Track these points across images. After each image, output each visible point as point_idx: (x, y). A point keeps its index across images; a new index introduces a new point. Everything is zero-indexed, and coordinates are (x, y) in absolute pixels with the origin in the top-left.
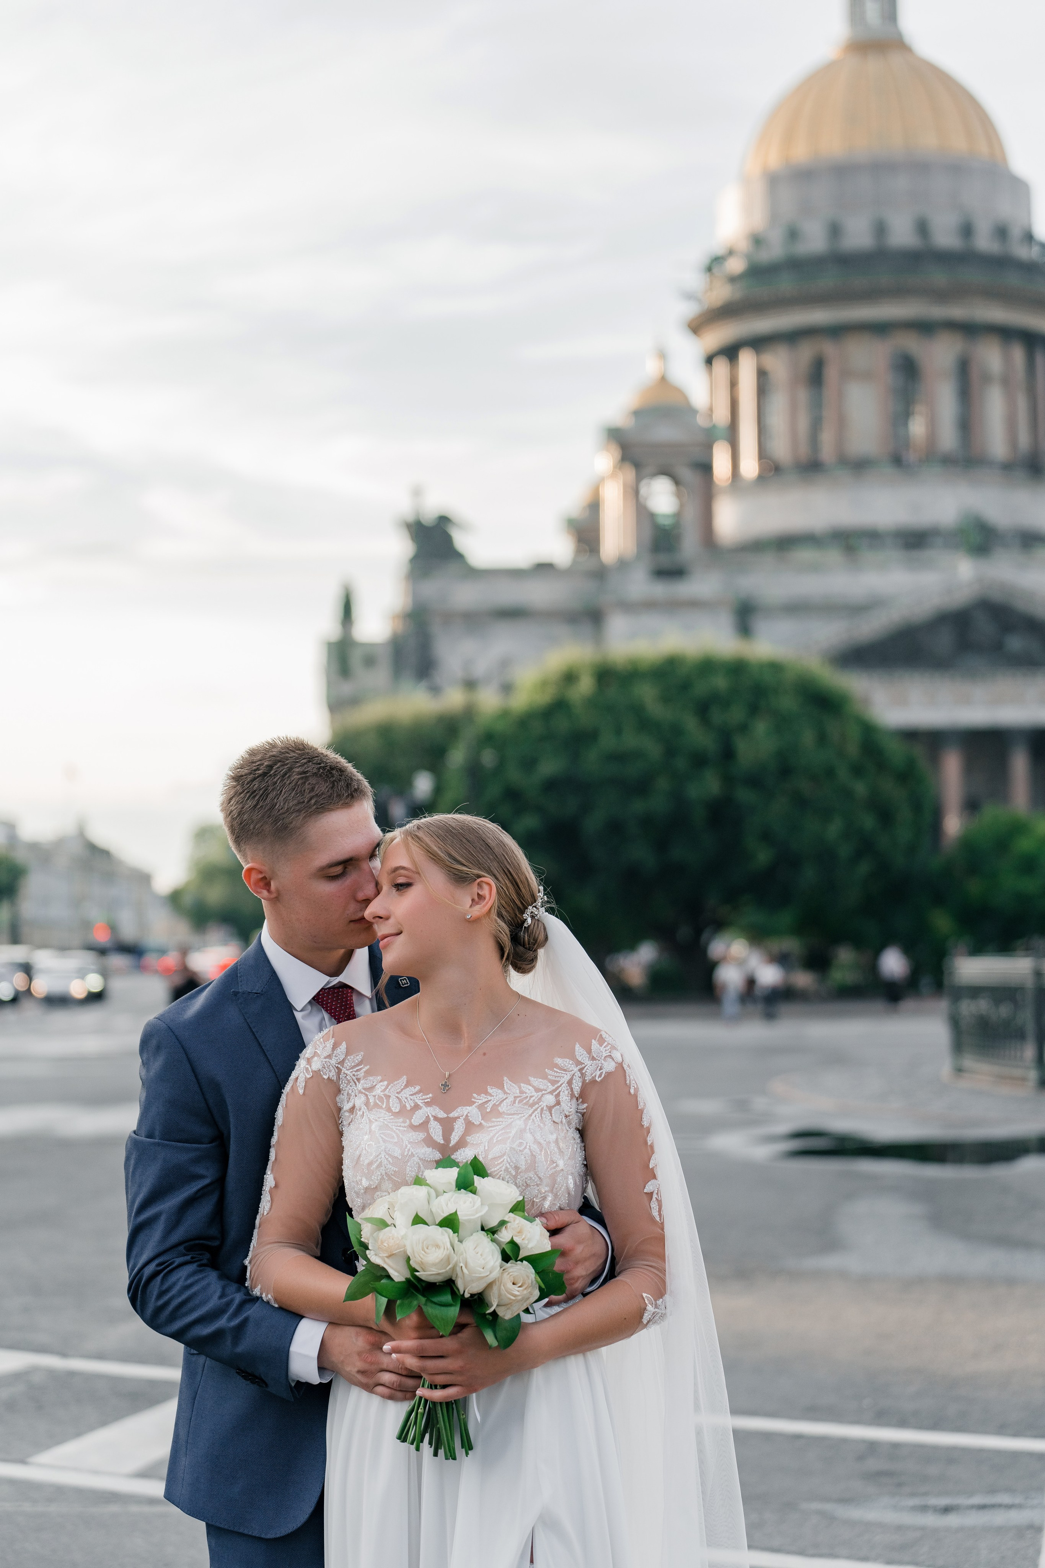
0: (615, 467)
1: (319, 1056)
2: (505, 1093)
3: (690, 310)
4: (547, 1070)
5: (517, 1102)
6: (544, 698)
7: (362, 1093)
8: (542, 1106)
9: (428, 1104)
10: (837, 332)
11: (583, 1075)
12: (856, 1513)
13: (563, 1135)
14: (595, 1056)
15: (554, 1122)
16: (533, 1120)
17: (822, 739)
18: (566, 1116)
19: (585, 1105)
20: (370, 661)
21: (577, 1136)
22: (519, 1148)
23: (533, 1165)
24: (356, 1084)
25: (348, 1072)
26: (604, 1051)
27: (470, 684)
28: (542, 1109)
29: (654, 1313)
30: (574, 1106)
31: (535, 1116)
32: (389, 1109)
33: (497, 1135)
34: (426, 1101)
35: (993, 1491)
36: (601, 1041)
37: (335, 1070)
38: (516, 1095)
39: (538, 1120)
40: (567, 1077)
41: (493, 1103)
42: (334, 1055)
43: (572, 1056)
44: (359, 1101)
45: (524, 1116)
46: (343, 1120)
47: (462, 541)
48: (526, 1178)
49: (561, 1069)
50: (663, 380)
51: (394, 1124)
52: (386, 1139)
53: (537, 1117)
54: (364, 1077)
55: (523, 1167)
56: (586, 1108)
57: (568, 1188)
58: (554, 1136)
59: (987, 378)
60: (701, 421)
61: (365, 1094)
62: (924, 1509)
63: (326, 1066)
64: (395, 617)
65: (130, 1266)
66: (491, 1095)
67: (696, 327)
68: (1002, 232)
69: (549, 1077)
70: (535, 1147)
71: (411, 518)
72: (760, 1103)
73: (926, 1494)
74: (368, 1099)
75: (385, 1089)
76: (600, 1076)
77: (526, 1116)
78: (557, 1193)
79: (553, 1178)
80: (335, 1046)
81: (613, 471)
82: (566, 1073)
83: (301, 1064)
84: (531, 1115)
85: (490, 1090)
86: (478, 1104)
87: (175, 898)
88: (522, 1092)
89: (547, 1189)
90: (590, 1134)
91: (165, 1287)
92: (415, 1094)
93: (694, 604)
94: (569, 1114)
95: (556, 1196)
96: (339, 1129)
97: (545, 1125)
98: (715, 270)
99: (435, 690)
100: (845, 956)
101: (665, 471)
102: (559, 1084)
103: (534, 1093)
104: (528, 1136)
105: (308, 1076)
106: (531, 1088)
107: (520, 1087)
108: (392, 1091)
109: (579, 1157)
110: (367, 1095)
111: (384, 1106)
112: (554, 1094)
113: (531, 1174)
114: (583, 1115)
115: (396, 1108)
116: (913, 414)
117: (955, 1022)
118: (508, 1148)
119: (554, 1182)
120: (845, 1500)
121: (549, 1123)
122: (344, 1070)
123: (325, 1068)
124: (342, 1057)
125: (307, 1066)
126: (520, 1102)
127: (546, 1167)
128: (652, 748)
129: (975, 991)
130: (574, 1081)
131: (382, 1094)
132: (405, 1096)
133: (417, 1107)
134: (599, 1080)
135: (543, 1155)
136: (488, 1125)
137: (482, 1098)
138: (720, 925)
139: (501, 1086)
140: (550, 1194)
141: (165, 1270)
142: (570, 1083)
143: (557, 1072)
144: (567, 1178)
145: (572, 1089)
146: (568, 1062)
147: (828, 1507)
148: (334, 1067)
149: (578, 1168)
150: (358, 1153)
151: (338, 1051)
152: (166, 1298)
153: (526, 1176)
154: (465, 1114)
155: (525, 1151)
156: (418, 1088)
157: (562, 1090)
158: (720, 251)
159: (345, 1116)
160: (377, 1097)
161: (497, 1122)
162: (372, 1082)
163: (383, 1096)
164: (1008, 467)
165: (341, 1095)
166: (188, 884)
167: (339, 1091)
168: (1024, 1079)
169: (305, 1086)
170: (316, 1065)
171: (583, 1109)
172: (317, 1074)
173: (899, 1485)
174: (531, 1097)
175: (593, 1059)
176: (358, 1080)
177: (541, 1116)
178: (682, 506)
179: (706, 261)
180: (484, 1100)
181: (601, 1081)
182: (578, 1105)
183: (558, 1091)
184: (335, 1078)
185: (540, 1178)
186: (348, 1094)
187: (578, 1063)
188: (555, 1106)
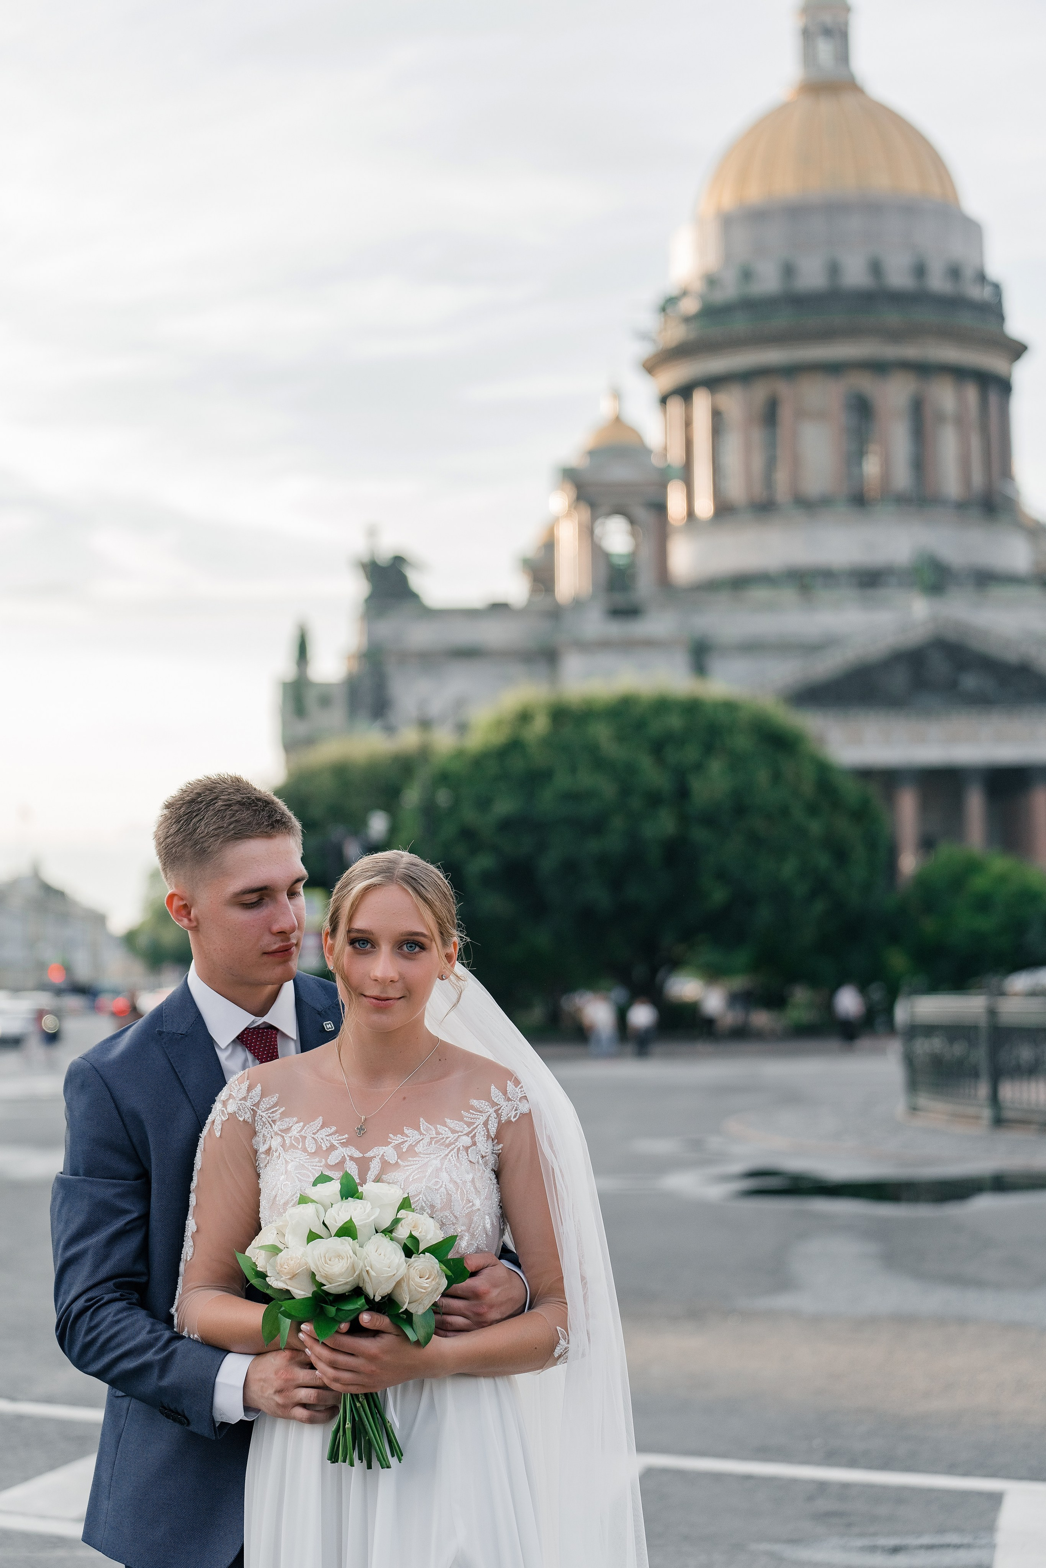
0: (570, 507)
1: (234, 1098)
2: (421, 1134)
3: (645, 350)
4: (463, 1112)
5: (433, 1142)
6: (498, 738)
7: (278, 1134)
8: (459, 1146)
9: (344, 1145)
10: (791, 372)
11: (499, 1116)
12: (804, 1554)
13: (479, 1174)
14: (510, 1097)
15: (470, 1161)
16: (449, 1159)
17: (777, 777)
18: (483, 1157)
19: (501, 1146)
20: (325, 700)
21: (493, 1176)
22: (435, 1187)
23: (449, 1203)
24: (271, 1126)
25: (264, 1114)
26: (519, 1092)
27: (425, 724)
28: (459, 1149)
29: (566, 1349)
30: (490, 1147)
31: (452, 1156)
32: (305, 1150)
33: (413, 1174)
34: (341, 1141)
35: (942, 1531)
36: (517, 1082)
37: (250, 1112)
38: (432, 1136)
39: (455, 1160)
40: (483, 1119)
41: (409, 1143)
42: (249, 1097)
43: (488, 1099)
44: (275, 1143)
45: (440, 1156)
46: (260, 1162)
47: (417, 581)
48: (442, 1217)
49: (477, 1110)
50: (618, 421)
51: (309, 1164)
52: (302, 1178)
53: (453, 1156)
54: (280, 1119)
55: (439, 1206)
56: (502, 1149)
57: (484, 1227)
58: (470, 1176)
59: (940, 418)
60: (655, 461)
61: (281, 1135)
62: (873, 1549)
63: (241, 1108)
64: (349, 658)
65: (59, 1304)
66: (407, 1136)
67: (651, 366)
68: (954, 272)
69: (465, 1119)
70: (451, 1186)
71: (366, 559)
72: (714, 1142)
73: (875, 1534)
74: (284, 1140)
75: (301, 1131)
76: (515, 1117)
77: (443, 1156)
78: (473, 1233)
79: (470, 1216)
80: (250, 1089)
81: (568, 511)
82: (482, 1114)
83: (217, 1107)
84: (447, 1155)
85: (406, 1131)
86: (395, 1144)
87: (130, 939)
88: (438, 1133)
89: (463, 1228)
90: (506, 1175)
91: (93, 1323)
92: (331, 1135)
93: (649, 644)
94: (485, 1155)
95: (473, 1235)
96: (256, 1171)
97: (461, 1164)
98: (669, 311)
99: (390, 730)
100: (801, 995)
101: (620, 511)
102: (475, 1126)
103: (450, 1134)
104: (444, 1175)
105: (224, 1119)
106: (447, 1129)
107: (436, 1129)
108: (308, 1132)
109: (495, 1198)
110: (283, 1137)
111: (300, 1147)
112: (470, 1135)
113: (447, 1213)
114: (499, 1155)
115: (312, 1148)
116: (867, 453)
117: (910, 1061)
118: (424, 1187)
119: (471, 1221)
120: (793, 1541)
121: (466, 1163)
122: (259, 1112)
123: (240, 1110)
124: (257, 1100)
125: (223, 1109)
126: (436, 1142)
127: (462, 1207)
128: (607, 789)
129: (928, 1030)
130: (490, 1122)
131: (297, 1135)
132: (321, 1136)
133: (332, 1148)
134: (513, 1120)
135: (459, 1194)
136: (404, 1164)
137: (399, 1139)
138: (675, 965)
139: (418, 1128)
140: (467, 1234)
141: (94, 1306)
142: (486, 1124)
143: (473, 1114)
144: (484, 1218)
145: (488, 1131)
146: (483, 1104)
147: (776, 1548)
148: (249, 1109)
149: (494, 1209)
150: (274, 1193)
151: (253, 1093)
152: (94, 1334)
153: (442, 1215)
154: (381, 1154)
155: (441, 1190)
156: (334, 1129)
157: (478, 1131)
158: (674, 292)
159: (262, 1158)
160: (293, 1138)
161: (413, 1161)
162: (288, 1123)
163: (299, 1137)
164: (962, 506)
165: (257, 1137)
166: (143, 924)
167: (255, 1133)
168: (977, 1118)
169: (221, 1128)
170: (231, 1108)
171: (499, 1150)
172: (232, 1116)
173: (849, 1525)
174: (447, 1138)
175: (509, 1100)
176: (274, 1121)
177: (458, 1156)
178: (637, 546)
179: (661, 302)
180: (400, 1141)
181: (516, 1121)
182: (493, 1146)
183: (474, 1133)
184: (250, 1120)
185: (456, 1217)
186: (264, 1136)
187: (494, 1104)
188: (471, 1146)
